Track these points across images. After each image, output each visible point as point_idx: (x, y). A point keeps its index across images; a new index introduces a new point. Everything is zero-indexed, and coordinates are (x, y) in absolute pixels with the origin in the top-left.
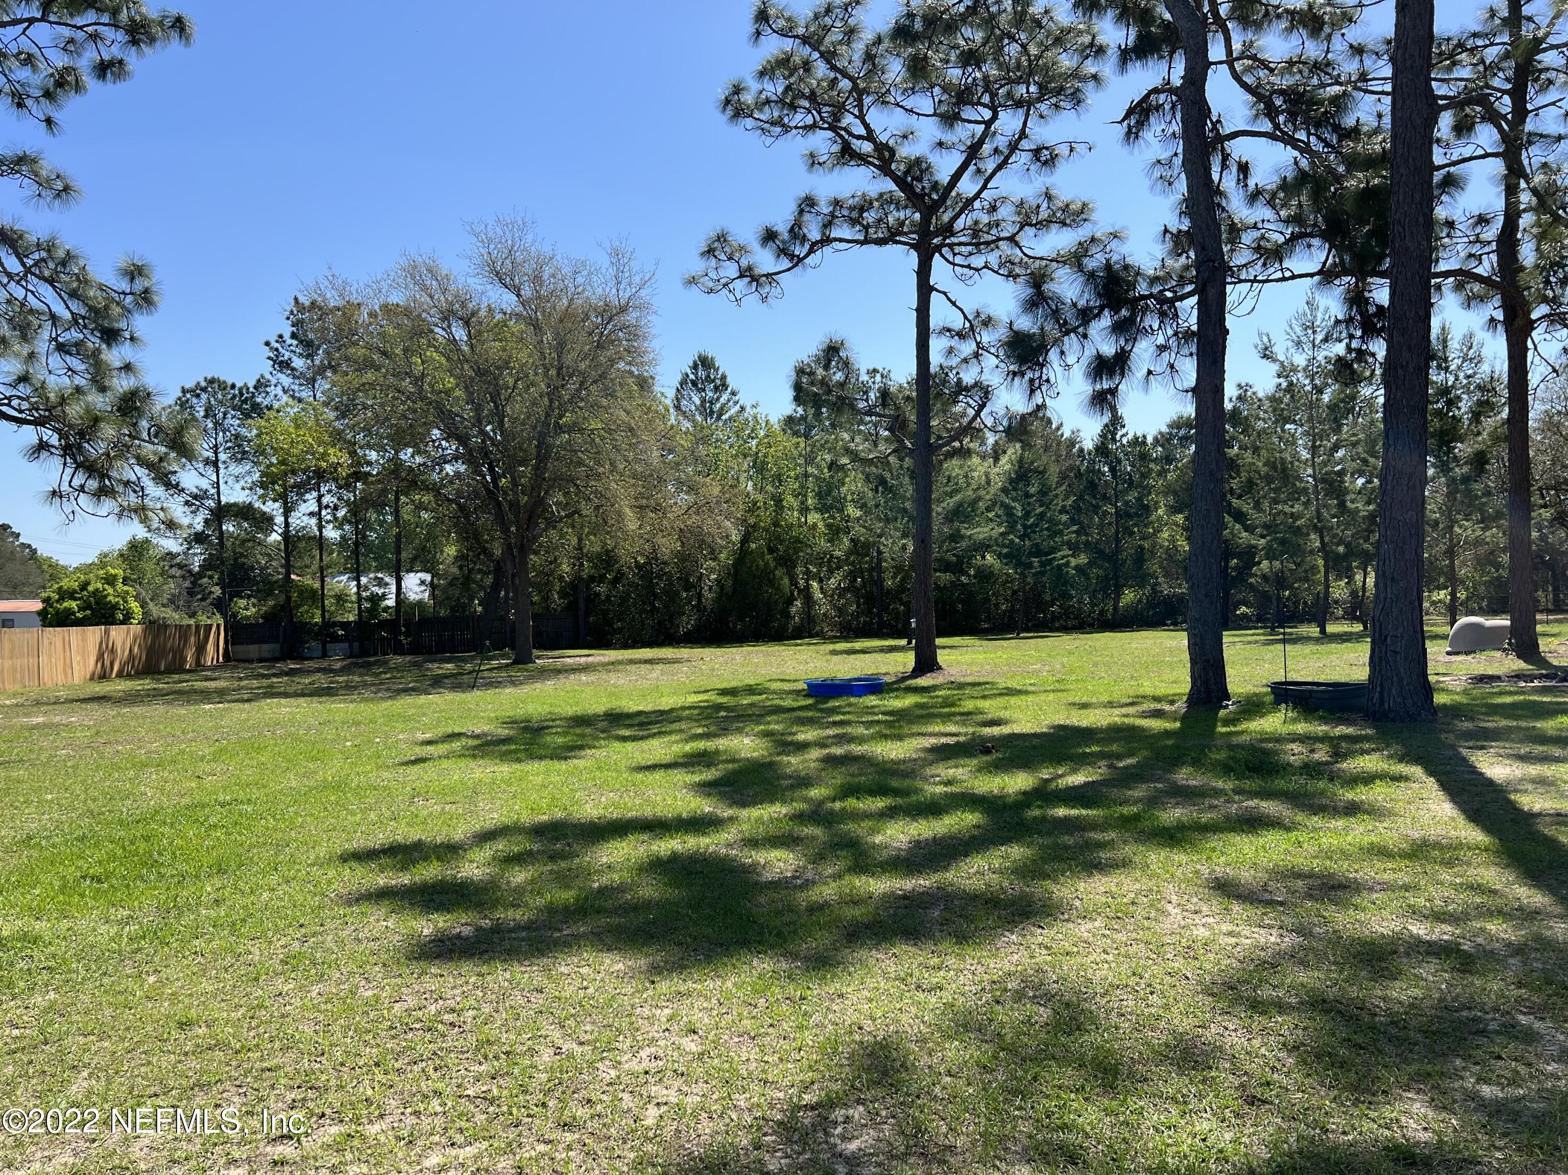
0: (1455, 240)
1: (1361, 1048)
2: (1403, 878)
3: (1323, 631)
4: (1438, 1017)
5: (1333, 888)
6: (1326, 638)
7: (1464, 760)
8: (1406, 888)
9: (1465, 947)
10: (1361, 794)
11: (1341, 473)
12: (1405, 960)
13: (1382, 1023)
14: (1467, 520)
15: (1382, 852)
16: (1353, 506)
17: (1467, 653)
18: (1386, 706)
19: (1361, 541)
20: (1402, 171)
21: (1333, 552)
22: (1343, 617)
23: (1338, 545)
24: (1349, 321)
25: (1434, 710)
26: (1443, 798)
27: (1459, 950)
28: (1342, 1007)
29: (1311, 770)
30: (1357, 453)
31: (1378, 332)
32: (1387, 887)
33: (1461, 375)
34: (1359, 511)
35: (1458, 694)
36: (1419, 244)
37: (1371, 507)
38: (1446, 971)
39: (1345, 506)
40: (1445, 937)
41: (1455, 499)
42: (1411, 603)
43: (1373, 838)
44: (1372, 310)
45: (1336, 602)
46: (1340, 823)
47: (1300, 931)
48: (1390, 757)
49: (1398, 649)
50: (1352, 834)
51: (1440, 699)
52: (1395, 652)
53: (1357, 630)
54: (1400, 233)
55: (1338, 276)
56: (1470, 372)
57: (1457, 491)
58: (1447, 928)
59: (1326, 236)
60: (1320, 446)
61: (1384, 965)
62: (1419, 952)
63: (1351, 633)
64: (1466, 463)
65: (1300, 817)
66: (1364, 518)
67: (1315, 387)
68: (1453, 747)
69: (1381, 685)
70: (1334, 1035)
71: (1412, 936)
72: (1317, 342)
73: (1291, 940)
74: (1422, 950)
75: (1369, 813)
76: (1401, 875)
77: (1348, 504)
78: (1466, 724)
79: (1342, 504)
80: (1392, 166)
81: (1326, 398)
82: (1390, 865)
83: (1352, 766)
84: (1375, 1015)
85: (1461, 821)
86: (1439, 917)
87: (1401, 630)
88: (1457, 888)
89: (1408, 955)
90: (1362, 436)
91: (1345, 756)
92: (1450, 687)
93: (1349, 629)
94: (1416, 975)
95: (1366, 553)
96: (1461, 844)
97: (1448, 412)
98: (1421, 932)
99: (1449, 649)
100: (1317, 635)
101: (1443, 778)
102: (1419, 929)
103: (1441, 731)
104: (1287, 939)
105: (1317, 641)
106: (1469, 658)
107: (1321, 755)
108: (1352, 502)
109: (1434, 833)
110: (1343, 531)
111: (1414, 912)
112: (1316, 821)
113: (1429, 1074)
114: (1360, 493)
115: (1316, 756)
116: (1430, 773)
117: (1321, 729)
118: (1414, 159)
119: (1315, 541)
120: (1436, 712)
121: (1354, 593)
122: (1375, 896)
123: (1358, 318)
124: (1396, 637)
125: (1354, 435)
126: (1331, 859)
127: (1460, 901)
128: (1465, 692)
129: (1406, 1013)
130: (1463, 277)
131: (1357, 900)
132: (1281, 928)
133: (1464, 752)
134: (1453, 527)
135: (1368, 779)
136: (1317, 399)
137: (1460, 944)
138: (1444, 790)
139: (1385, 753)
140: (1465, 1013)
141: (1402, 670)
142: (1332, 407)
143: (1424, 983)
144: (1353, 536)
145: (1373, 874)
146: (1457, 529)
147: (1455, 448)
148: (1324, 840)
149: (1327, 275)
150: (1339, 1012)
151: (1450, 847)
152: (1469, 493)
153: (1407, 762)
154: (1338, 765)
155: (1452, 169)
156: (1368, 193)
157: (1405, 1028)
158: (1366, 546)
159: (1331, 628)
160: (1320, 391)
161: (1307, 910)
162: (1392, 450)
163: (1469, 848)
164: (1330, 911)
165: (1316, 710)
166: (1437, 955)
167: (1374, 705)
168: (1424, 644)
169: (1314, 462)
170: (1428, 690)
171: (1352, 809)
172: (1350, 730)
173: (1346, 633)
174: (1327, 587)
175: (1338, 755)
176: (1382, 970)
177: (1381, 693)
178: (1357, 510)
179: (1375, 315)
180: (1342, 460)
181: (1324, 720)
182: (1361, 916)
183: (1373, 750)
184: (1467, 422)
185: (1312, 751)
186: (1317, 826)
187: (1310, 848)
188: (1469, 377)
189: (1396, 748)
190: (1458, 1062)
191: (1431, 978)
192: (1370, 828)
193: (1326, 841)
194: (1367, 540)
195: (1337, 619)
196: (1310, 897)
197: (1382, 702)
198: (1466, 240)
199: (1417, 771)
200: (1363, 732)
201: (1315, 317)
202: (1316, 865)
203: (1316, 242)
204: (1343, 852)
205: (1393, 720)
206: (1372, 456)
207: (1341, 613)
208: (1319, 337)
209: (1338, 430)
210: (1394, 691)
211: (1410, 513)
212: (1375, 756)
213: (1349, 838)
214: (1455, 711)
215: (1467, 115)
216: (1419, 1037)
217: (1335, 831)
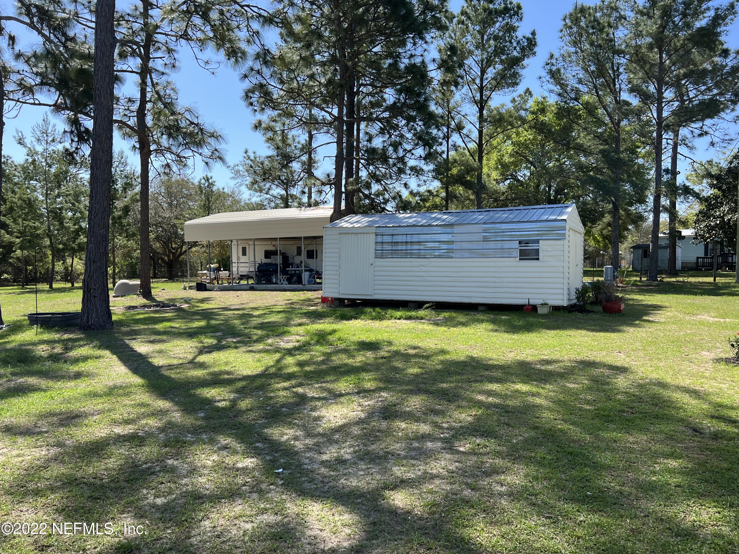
0: (119, 107)
1: (98, 499)
2: (107, 406)
3: (51, 287)
4: (132, 471)
5: (73, 418)
6: (52, 290)
7: (128, 345)
8: (109, 410)
9: (140, 434)
10: (81, 367)
11: (60, 209)
12: (114, 447)
13: (106, 482)
14: (120, 236)
15: (94, 395)
16: (68, 225)
17: (122, 296)
18: (90, 323)
19: (71, 243)
20: (100, 65)
21: (56, 247)
22: (60, 280)
23: (59, 244)
24: (72, 132)
25: (112, 323)
26: (121, 364)
27: (138, 436)
28: (85, 480)
29: (54, 358)
30: (70, 200)
31: (86, 141)
32: (100, 412)
33: (118, 169)
34: (70, 228)
35: (120, 315)
36: (108, 102)
37: (76, 227)
38: (133, 448)
39: (63, 225)
40: (131, 431)
41: (115, 226)
42: (103, 273)
43: (90, 389)
44: (82, 129)
45: (57, 273)
46: (72, 384)
47: (59, 444)
48: (94, 347)
49: (96, 295)
50: (79, 388)
51: (114, 318)
52: (95, 296)
53: (69, 286)
54: (99, 95)
55: (63, 109)
56: (122, 169)
57: (116, 223)
58: (130, 426)
59: (58, 88)
60: (50, 194)
61: (104, 452)
62: (120, 442)
63: (65, 288)
64: (120, 210)
65: (51, 383)
66: (73, 232)
67: (47, 164)
68: (122, 340)
69: (88, 313)
70: (83, 496)
71: (115, 434)
72: (49, 141)
73: (54, 451)
74: (121, 440)
75: (87, 377)
76: (106, 405)
77: (65, 224)
78: (126, 329)
79: (61, 223)
80: (95, 61)
81: (53, 170)
82: (100, 401)
83: (75, 354)
84: (103, 479)
85: (130, 374)
86: (127, 422)
87: (98, 286)
88: (132, 406)
89: (115, 444)
90: (72, 192)
91: (71, 349)
92: (117, 312)
93: (64, 286)
94: (119, 453)
95: (73, 248)
96: (131, 385)
97: (112, 186)
98: (120, 431)
99: (114, 295)
100: (48, 289)
101: (120, 355)
102: (119, 430)
103: (116, 333)
104: (51, 451)
105: (48, 292)
106: (123, 298)
107: (58, 349)
108: (67, 223)
109: (119, 382)
110: (62, 237)
111: (115, 422)
112: (59, 384)
113: (132, 502)
114: (70, 220)
115: (56, 351)
116: (114, 353)
117: (56, 336)
118: (106, 61)
119: (47, 242)
120: (113, 324)
121: (66, 269)
122: (95, 418)
123: (76, 132)
124: (95, 289)
125: (68, 191)
126: (70, 403)
127: (135, 412)
128: (123, 314)
129: (117, 474)
130: (122, 124)
131: (86, 422)
132: (48, 445)
133: (127, 342)
134: (114, 239)
135: (85, 359)
136: (49, 170)
137: (138, 433)
138: (121, 360)
139: (91, 345)
140: (144, 466)
141: (98, 305)
142: (56, 176)
143: (124, 456)
144: (67, 240)
145: (92, 407)
146: (116, 240)
147: (115, 203)
148: (65, 394)
149: (57, 108)
150: (84, 483)
151: (126, 387)
152: (121, 224)
153: (102, 349)
154: (68, 354)
155: (118, 73)
156: (81, 72)
157: (118, 481)
158: (73, 245)
159: (55, 286)
160: (50, 166)
161: (61, 433)
162: (94, 199)
163: (136, 386)
164: (73, 430)
165: (53, 327)
166: (128, 441)
167: (84, 323)
168: (108, 293)
169: (47, 202)
170: (109, 314)
171: (78, 376)
172: (71, 336)
173: (63, 288)
174: (53, 265)
175: (67, 349)
176: (103, 455)
177: (88, 317)
178: (69, 228)
179: (84, 132)
180: (61, 203)
181: (57, 331)
182: (90, 430)
183: (85, 345)
184: (120, 192)
185: (53, 348)
186: (61, 387)
187: (59, 399)
188: (121, 171)
189: (96, 343)
190: (145, 491)
191: (127, 453)
192: (89, 384)
193: (67, 394)
194: (74, 242)
195: (57, 281)
196: (62, 425)
197: (88, 321)
198: (123, 107)
199: (107, 353)
200: (79, 336)
201: (48, 128)
202: (63, 408)
203: (53, 89)
204: (76, 399)
205: (93, 329)
206: (77, 202)
207: (59, 278)
208: (50, 139)
209: (59, 187)
210: (94, 315)
211: (103, 230)
212: (86, 348)
213: (78, 391)
214: (120, 323)
215: (124, 50)
216: (125, 484)
217: (71, 388)
